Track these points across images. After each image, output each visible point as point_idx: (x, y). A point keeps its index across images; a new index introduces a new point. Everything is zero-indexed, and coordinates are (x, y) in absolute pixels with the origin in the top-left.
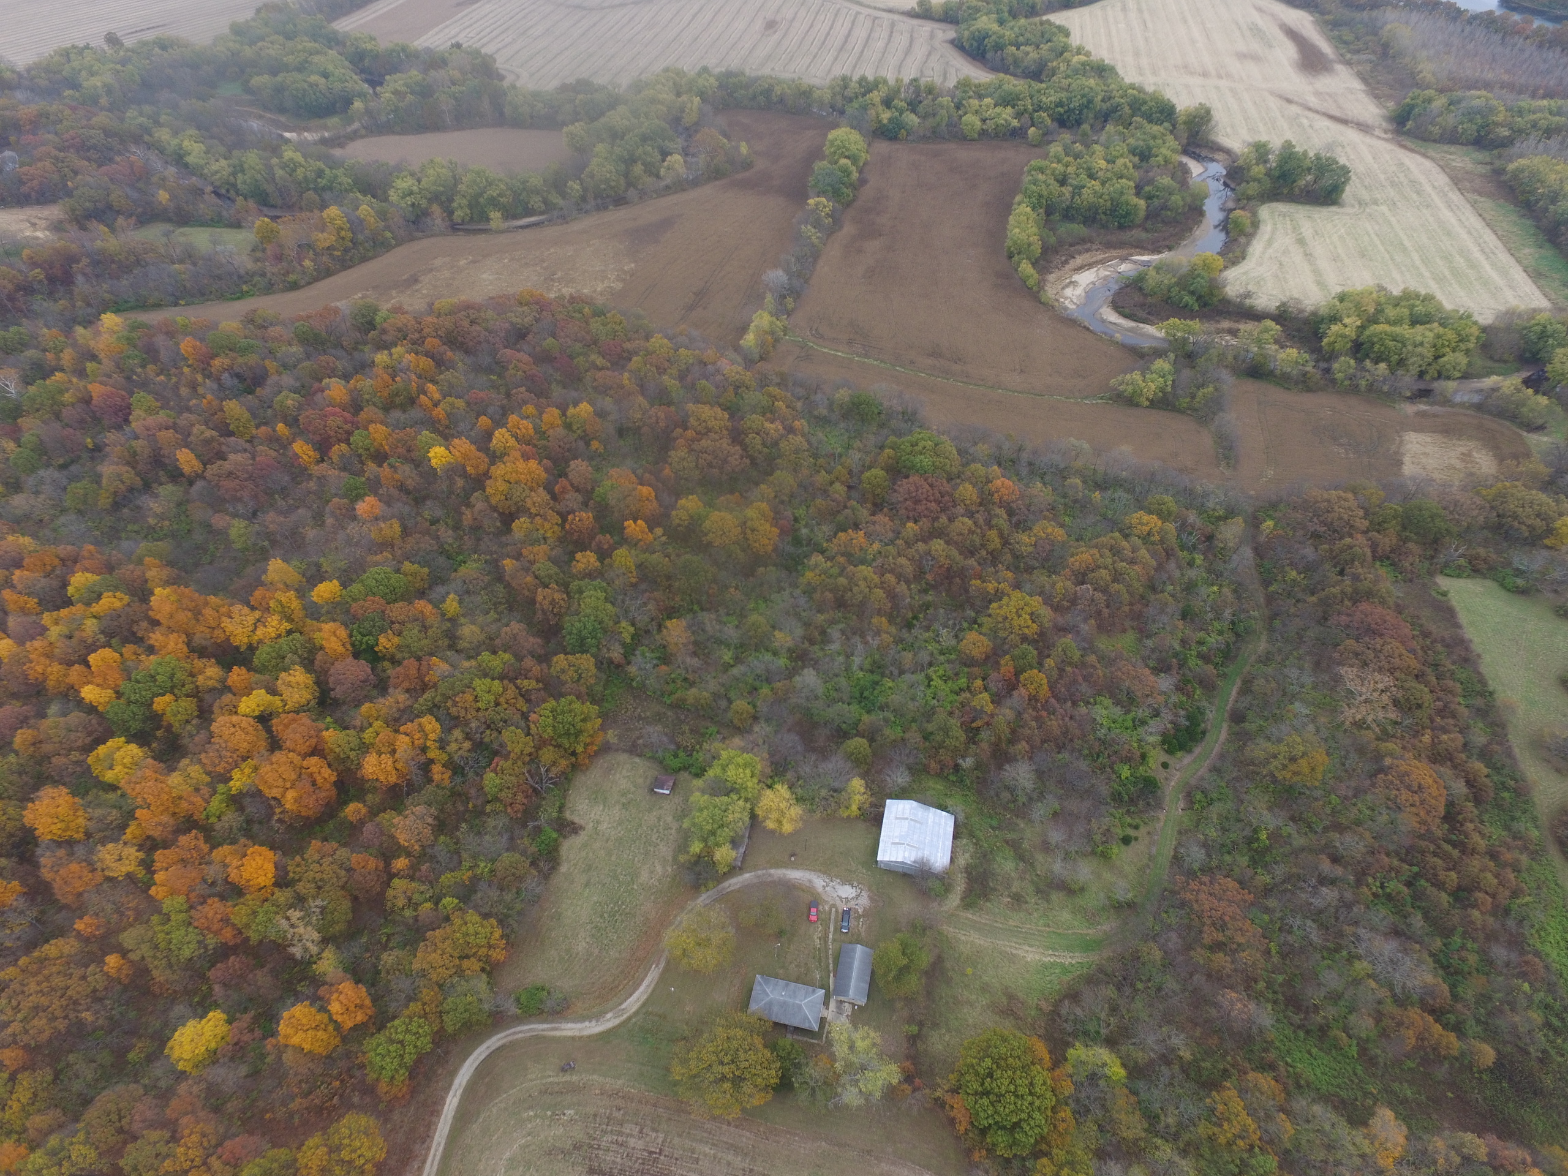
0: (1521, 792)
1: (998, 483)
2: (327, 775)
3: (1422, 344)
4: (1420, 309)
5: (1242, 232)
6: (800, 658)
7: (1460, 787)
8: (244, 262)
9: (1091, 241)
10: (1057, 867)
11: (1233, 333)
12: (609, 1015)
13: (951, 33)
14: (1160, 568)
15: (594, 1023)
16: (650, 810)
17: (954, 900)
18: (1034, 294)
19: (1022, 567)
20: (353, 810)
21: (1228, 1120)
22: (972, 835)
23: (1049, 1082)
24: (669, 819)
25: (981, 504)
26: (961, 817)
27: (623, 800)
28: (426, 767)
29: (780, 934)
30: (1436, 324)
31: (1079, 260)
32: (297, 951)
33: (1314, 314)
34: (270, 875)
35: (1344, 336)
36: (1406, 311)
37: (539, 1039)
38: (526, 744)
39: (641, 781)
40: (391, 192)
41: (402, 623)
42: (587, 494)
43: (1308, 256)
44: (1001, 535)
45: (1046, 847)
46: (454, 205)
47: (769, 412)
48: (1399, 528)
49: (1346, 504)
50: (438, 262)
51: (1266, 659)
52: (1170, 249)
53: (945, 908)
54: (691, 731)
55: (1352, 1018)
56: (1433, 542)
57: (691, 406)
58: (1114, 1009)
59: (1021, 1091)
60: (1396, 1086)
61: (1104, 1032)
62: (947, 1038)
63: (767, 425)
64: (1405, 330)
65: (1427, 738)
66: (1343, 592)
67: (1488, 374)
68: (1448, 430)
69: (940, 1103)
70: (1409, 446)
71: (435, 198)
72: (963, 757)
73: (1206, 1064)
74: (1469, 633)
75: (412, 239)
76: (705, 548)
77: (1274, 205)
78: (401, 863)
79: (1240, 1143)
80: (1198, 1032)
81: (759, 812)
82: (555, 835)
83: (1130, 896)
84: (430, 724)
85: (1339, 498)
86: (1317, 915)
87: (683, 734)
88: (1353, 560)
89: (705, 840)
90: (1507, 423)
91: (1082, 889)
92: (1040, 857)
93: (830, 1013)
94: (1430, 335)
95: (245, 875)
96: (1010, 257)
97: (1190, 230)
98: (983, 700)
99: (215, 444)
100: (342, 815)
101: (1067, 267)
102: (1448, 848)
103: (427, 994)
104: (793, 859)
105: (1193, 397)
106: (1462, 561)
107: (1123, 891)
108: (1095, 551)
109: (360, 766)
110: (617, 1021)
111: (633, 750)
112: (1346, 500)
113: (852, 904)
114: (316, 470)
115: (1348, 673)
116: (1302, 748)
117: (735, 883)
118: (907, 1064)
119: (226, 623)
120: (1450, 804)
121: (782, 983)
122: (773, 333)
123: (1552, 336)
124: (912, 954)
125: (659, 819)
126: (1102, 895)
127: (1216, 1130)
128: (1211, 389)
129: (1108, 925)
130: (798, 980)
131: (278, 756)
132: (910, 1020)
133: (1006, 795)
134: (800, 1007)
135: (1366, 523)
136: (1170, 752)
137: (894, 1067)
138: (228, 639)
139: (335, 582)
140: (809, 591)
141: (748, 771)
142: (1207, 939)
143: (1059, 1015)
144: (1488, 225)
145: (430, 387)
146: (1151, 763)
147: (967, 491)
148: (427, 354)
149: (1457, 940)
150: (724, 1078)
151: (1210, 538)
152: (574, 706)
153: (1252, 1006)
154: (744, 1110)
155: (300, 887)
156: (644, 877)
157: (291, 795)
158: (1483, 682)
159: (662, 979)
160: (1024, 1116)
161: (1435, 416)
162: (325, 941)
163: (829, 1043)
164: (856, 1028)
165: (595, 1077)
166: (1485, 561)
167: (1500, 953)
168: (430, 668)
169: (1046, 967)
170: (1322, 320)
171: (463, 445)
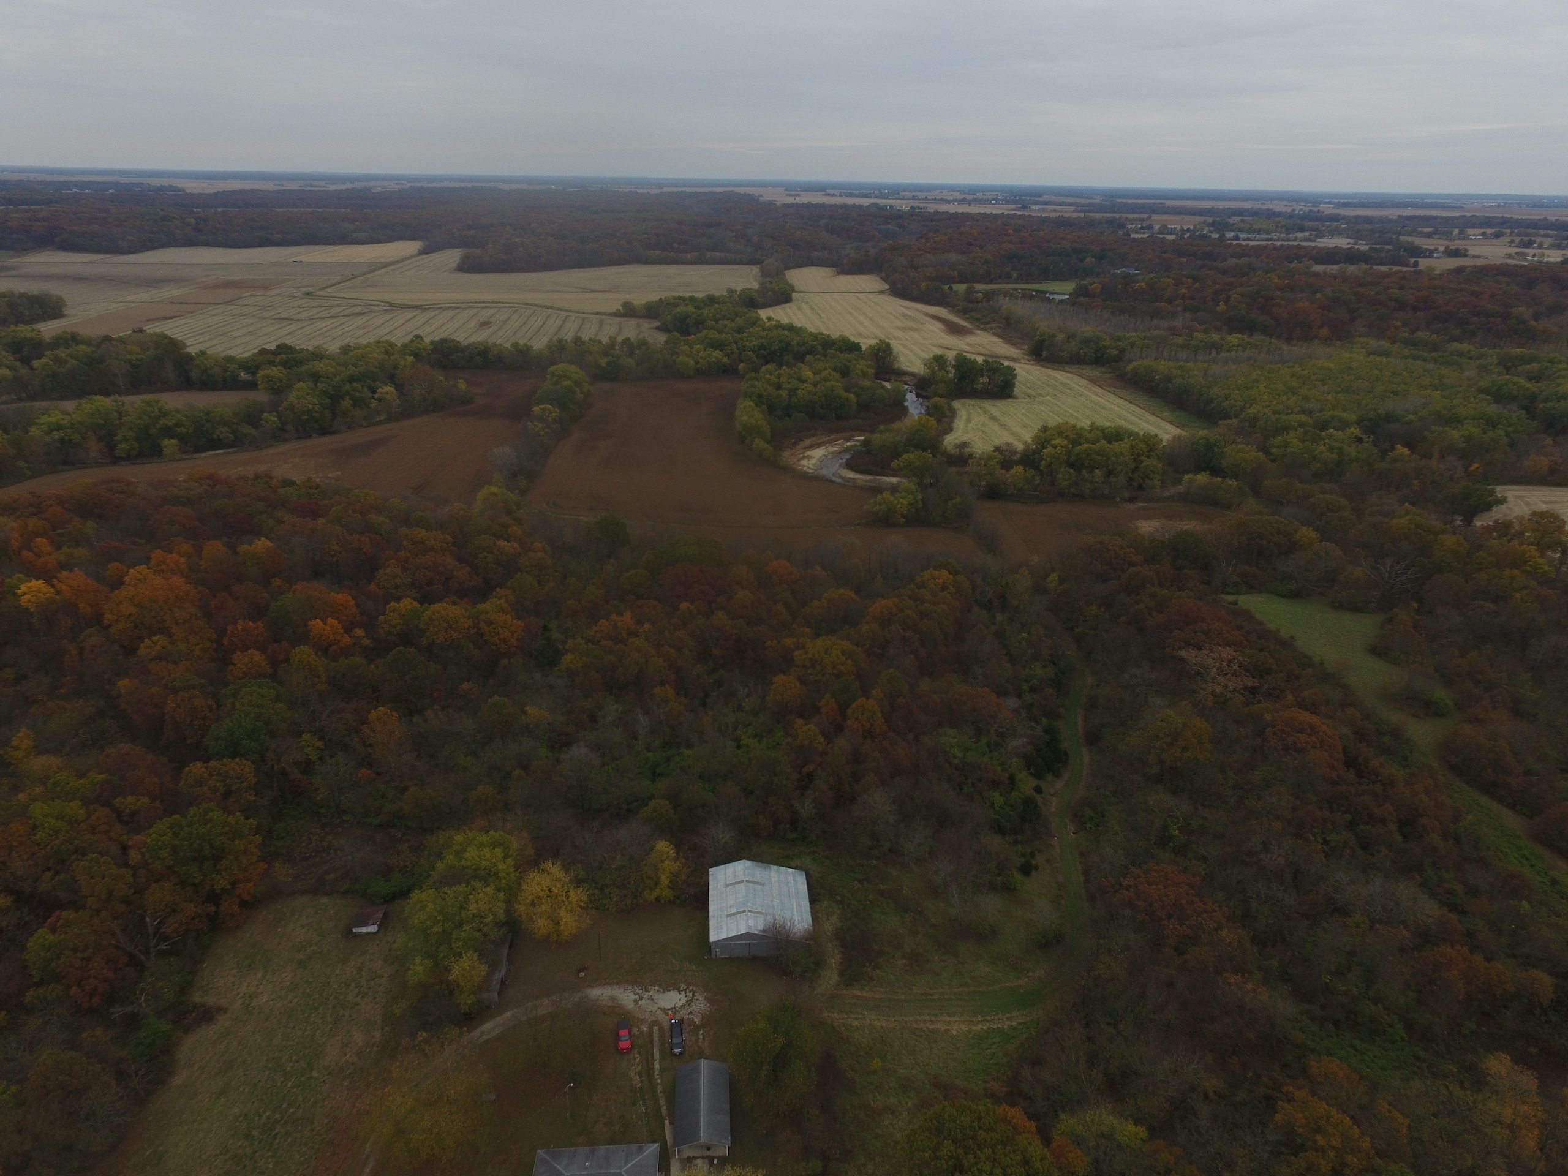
0: (1397, 734)
1: (775, 564)
3: (1121, 456)
4: (1110, 433)
5: (944, 416)
9: (815, 429)
10: (956, 909)
13: (657, 324)
16: (345, 962)
18: (773, 462)
22: (834, 895)
23: (1049, 1157)
24: (379, 964)
25: (760, 583)
26: (814, 872)
30: (1127, 441)
31: (807, 442)
33: (1026, 447)
35: (1057, 455)
36: (1100, 436)
38: (118, 880)
42: (259, 608)
43: (1003, 426)
45: (934, 890)
48: (1170, 559)
53: (820, 989)
54: (413, 848)
56: (1205, 566)
57: (402, 531)
63: (500, 542)
64: (1104, 447)
68: (1170, 516)
70: (1139, 524)
71: (92, 431)
74: (1274, 626)
75: (57, 471)
77: (963, 400)
81: (520, 906)
82: (166, 1028)
83: (1054, 926)
85: (1109, 540)
87: (399, 853)
88: (1143, 584)
89: (432, 955)
91: (994, 932)
92: (928, 903)
94: (1126, 447)
96: (743, 438)
97: (899, 418)
98: (810, 732)
101: (798, 447)
104: (582, 975)
105: (944, 509)
106: (1236, 580)
107: (1043, 922)
108: (894, 599)
111: (318, 888)
112: (1115, 541)
113: (683, 1013)
117: (489, 1028)
120: (1345, 748)
121: (583, 1150)
122: (504, 503)
124: (789, 1035)
125: (360, 969)
126: (1020, 933)
128: (958, 499)
129: (1040, 970)
130: (612, 1142)
132: (807, 1153)
135: (1141, 557)
140: (570, 675)
141: (498, 852)
144: (1130, 402)
146: (1021, 786)
147: (742, 574)
149: (1431, 873)
151: (1002, 597)
152: (211, 816)
156: (331, 1054)
158: (1308, 657)
161: (1153, 509)
169: (980, 1037)
170: (1034, 452)
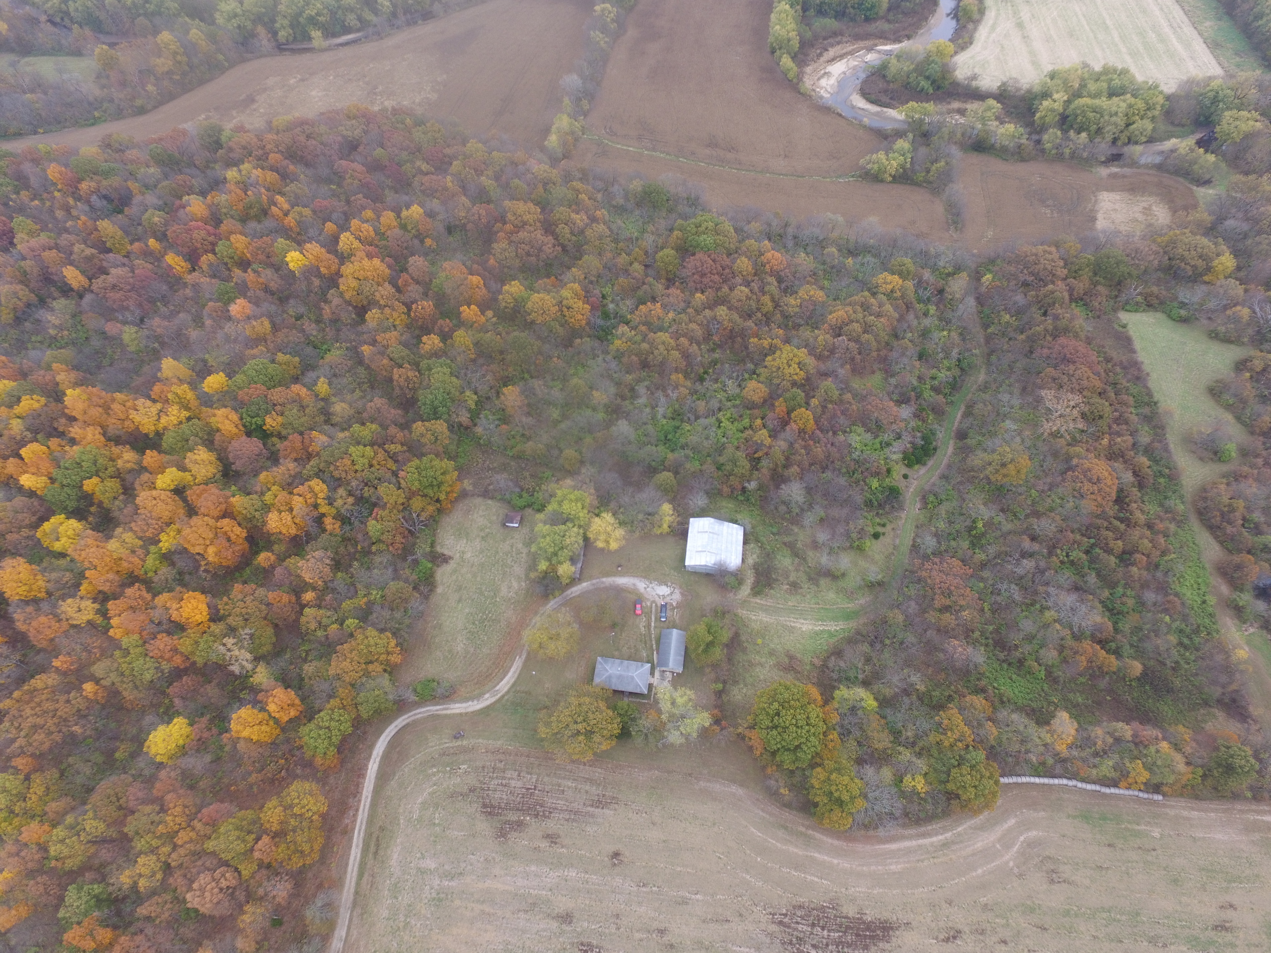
0: (1173, 477)
1: (769, 255)
2: (238, 532)
3: (1116, 114)
4: (1117, 82)
5: (970, 19)
6: (615, 411)
7: (1128, 477)
8: (91, 89)
9: (842, 35)
10: (824, 560)
11: (962, 112)
12: (487, 696)
14: (901, 318)
15: (475, 702)
16: (504, 541)
17: (746, 590)
18: (794, 85)
19: (790, 324)
20: (264, 558)
21: (951, 730)
22: (757, 541)
23: (821, 715)
24: (520, 546)
25: (755, 274)
26: (749, 527)
27: (482, 534)
28: (319, 520)
29: (614, 626)
30: (1129, 96)
31: (832, 52)
32: (235, 669)
33: (1029, 91)
34: (205, 613)
35: (1053, 110)
36: (1105, 85)
37: (434, 717)
38: (399, 496)
39: (495, 518)
40: (217, 15)
41: (283, 405)
42: (426, 285)
43: (1026, 38)
44: (773, 300)
45: (815, 546)
46: (277, 25)
47: (575, 204)
48: (1091, 274)
49: (1050, 257)
50: (271, 81)
51: (984, 388)
52: (909, 37)
53: (739, 597)
54: (532, 476)
55: (1042, 652)
56: (1118, 284)
57: (507, 203)
58: (868, 660)
59: (800, 723)
60: (1071, 696)
61: (860, 677)
62: (744, 691)
63: (573, 216)
64: (1103, 102)
65: (1105, 442)
66: (1046, 330)
67: (1168, 138)
68: (1134, 189)
69: (741, 737)
70: (1102, 204)
71: (258, 19)
72: (749, 481)
73: (936, 693)
74: (1142, 357)
75: (244, 60)
76: (530, 325)
78: (309, 596)
79: (960, 744)
80: (930, 670)
81: (591, 536)
82: (430, 565)
83: (880, 577)
84: (319, 486)
85: (1045, 251)
86: (1019, 580)
87: (525, 478)
88: (1054, 303)
89: (549, 560)
90: (1181, 180)
91: (843, 575)
92: (810, 553)
93: (655, 681)
94: (1123, 105)
95: (185, 615)
96: (773, 52)
97: (926, 19)
98: (763, 435)
99: (96, 260)
100: (256, 562)
101: (822, 59)
102: (1117, 523)
103: (342, 692)
104: (620, 568)
105: (928, 171)
106: (1139, 299)
107: (874, 573)
108: (849, 308)
109: (264, 523)
110: (493, 700)
111: (486, 494)
112: (1050, 253)
113: (668, 600)
114: (190, 278)
115: (1047, 394)
116: (1010, 456)
117: (576, 590)
118: (716, 711)
119: (133, 414)
120: (1120, 490)
121: (618, 661)
122: (573, 133)
123: (1222, 100)
124: (716, 632)
125: (512, 546)
126: (858, 578)
127: (942, 737)
128: (943, 163)
129: (863, 600)
130: (629, 658)
131: (195, 520)
132: (717, 680)
133: (783, 508)
134: (632, 678)
135: (1066, 271)
136: (909, 466)
137: (706, 714)
138: (137, 428)
139: (221, 373)
140: (619, 356)
141: (579, 505)
142: (937, 604)
143: (827, 668)
145: (279, 198)
146: (894, 474)
147: (744, 264)
148: (272, 169)
149: (1120, 590)
150: (578, 733)
151: (941, 291)
152: (434, 463)
153: (970, 650)
154: (595, 754)
155: (230, 620)
156: (504, 591)
157: (211, 550)
158: (1150, 394)
159: (525, 666)
160: (803, 740)
161: (1124, 176)
162: (257, 659)
163: (656, 702)
164: (675, 689)
165: (480, 740)
166: (1157, 297)
167: (1150, 596)
168: (312, 440)
169: (817, 633)
170: (1035, 97)
171: (314, 249)
